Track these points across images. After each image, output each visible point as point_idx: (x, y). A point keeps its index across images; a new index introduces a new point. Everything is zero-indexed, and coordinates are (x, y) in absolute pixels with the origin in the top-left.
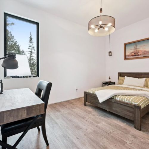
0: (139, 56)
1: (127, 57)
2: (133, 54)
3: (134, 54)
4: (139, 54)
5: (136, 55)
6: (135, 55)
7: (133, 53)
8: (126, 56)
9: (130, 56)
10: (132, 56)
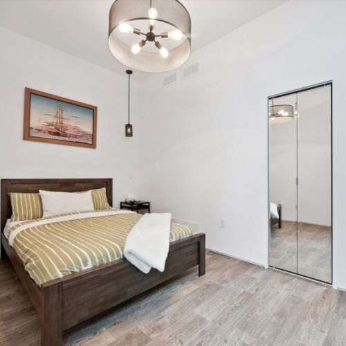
0: (67, 139)
1: (33, 134)
2: (53, 129)
3: (56, 131)
4: (67, 132)
5: (60, 133)
6: (58, 134)
7: (52, 125)
8: (30, 128)
9: (45, 133)
10: (50, 133)
